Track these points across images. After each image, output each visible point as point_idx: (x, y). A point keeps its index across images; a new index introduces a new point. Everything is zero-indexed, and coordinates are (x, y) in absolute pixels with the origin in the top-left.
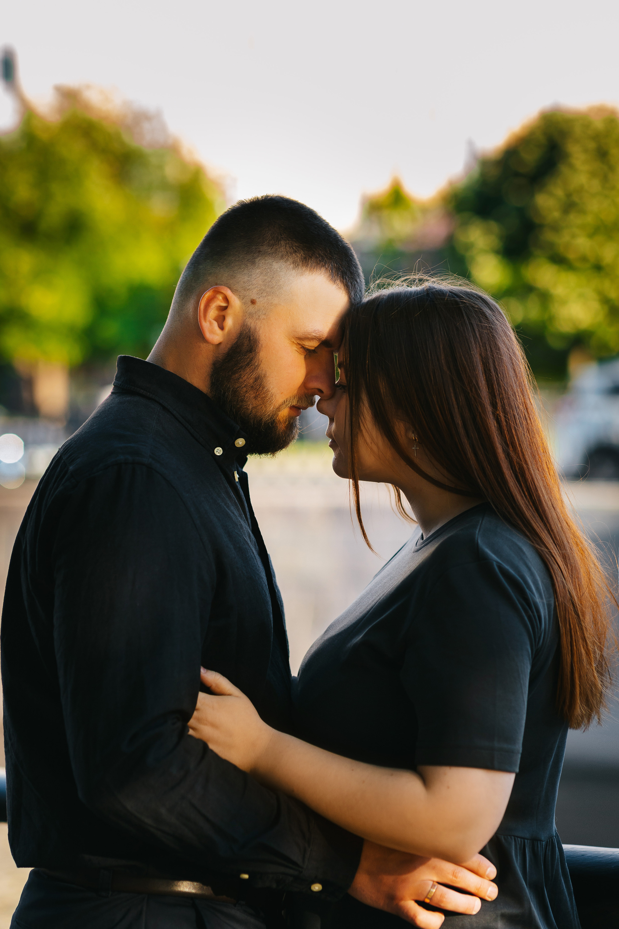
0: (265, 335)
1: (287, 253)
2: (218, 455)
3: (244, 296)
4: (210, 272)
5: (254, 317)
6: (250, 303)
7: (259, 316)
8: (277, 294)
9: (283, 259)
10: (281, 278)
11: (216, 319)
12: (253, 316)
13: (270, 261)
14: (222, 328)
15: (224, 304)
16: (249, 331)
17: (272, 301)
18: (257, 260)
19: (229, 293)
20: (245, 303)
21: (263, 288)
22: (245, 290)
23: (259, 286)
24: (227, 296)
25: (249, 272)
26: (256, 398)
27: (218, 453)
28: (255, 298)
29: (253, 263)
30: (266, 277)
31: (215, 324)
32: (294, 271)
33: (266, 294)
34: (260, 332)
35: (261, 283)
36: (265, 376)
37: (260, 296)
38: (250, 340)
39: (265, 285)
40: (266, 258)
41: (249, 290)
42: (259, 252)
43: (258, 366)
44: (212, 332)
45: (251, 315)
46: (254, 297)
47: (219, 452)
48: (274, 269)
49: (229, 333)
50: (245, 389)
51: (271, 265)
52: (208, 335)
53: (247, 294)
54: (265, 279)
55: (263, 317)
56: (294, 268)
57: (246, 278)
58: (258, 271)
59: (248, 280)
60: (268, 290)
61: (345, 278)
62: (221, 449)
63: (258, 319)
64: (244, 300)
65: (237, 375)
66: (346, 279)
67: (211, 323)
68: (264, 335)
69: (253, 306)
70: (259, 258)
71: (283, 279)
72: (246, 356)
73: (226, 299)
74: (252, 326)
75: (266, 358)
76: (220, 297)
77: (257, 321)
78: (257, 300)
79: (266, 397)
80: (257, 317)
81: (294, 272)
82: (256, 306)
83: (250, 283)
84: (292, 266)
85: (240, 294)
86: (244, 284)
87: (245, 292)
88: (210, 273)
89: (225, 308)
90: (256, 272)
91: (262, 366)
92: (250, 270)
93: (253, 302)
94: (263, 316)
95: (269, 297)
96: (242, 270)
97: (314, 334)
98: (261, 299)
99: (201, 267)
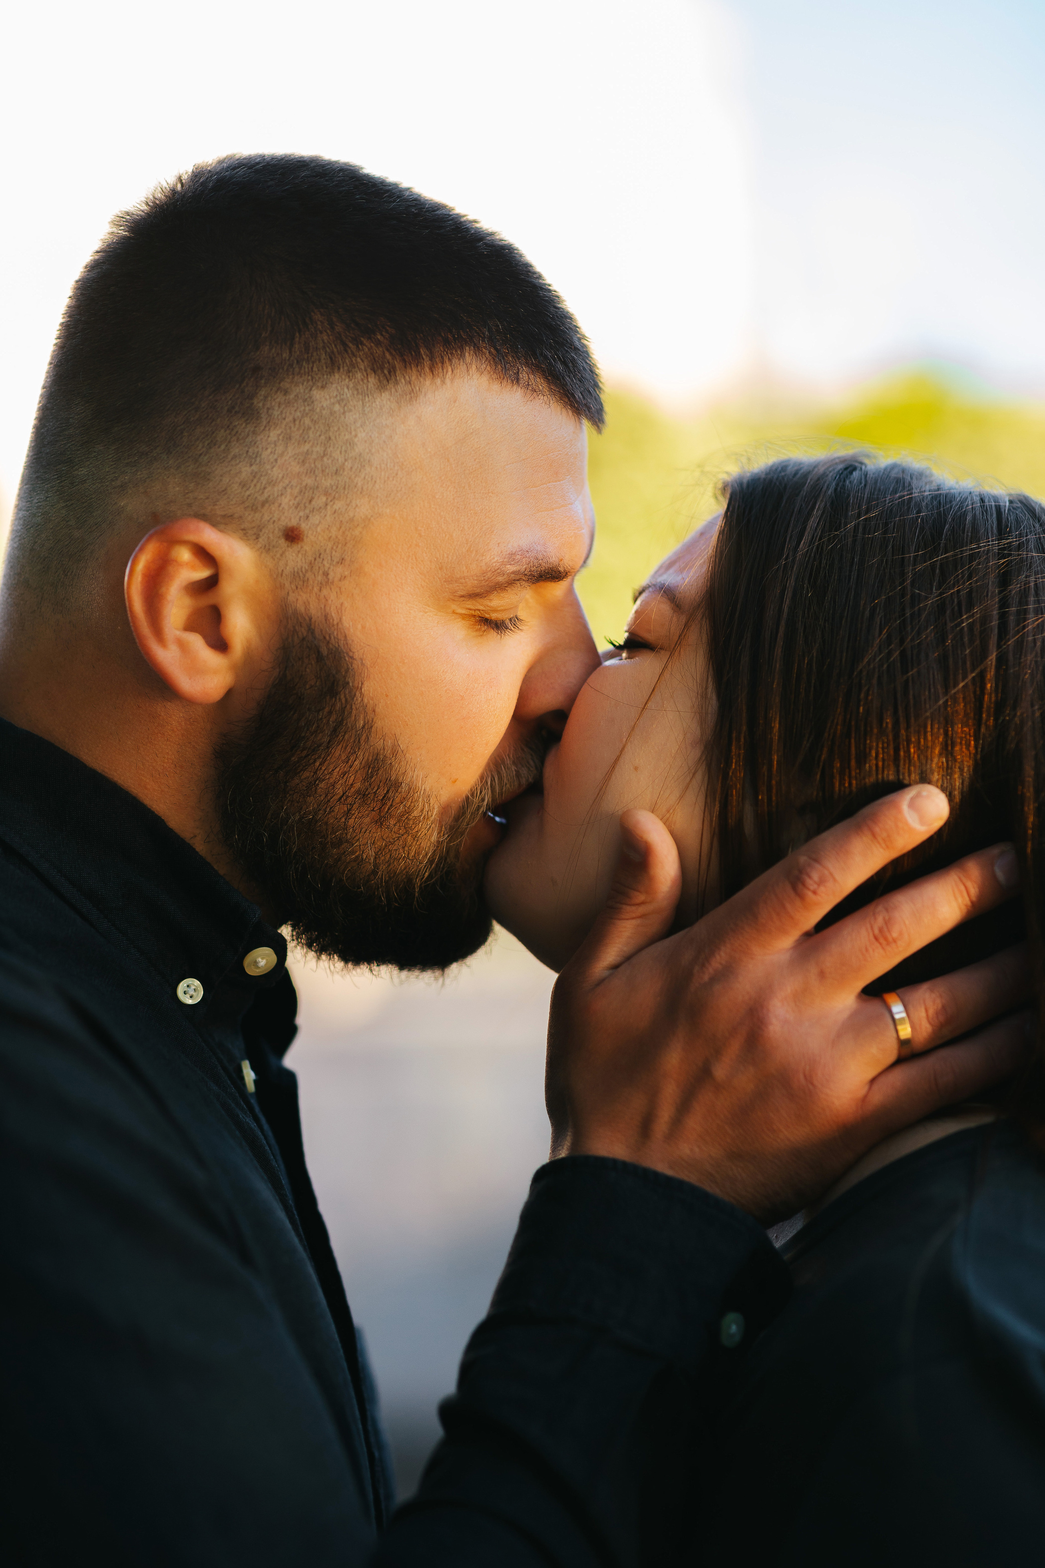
0: (363, 627)
1: (344, 344)
2: (190, 1002)
3: (260, 528)
4: (118, 483)
5: (311, 582)
6: (282, 542)
7: (326, 574)
8: (360, 484)
9: (339, 369)
10: (353, 433)
11: (191, 626)
12: (305, 581)
13: (301, 389)
14: (220, 645)
15: (203, 573)
16: (311, 630)
17: (351, 514)
18: (258, 403)
19: (209, 536)
20: (267, 549)
21: (309, 481)
22: (254, 508)
23: (294, 483)
24: (206, 547)
25: (247, 449)
26: (380, 821)
27: (188, 996)
28: (294, 522)
29: (250, 414)
30: (306, 447)
31: (196, 642)
32: (386, 395)
33: (324, 499)
34: (347, 622)
35: (296, 468)
36: (395, 752)
37: (307, 511)
38: (320, 658)
39: (312, 472)
40: (285, 385)
41: (267, 505)
42: (257, 369)
43: (368, 726)
44: (195, 669)
45: (299, 579)
46: (291, 519)
47: (192, 992)
48: (324, 412)
49: (249, 656)
50: (342, 808)
51: (309, 401)
52: (186, 683)
53: (266, 517)
54: (307, 453)
55: (336, 573)
56: (382, 387)
57: (245, 471)
58: (274, 434)
59: (254, 475)
60: (327, 482)
61: (541, 354)
62: (197, 983)
63: (327, 582)
64: (260, 540)
65: (306, 774)
66: (546, 357)
67: (182, 646)
68: (359, 627)
69: (296, 547)
70: (263, 392)
71: (362, 435)
72: (319, 710)
73: (204, 555)
74: (314, 610)
75: (387, 696)
76: (185, 555)
77: (325, 592)
78: (304, 526)
79: (408, 812)
80: (320, 578)
81: (384, 400)
82: (307, 547)
83: (264, 480)
84: (372, 380)
85: (242, 527)
86: (245, 489)
87: (258, 516)
88: (122, 486)
89: (211, 583)
90: (270, 439)
91: (378, 724)
92: (249, 439)
93: (292, 536)
94: (339, 570)
95: (338, 505)
96: (223, 447)
97: (511, 568)
98: (315, 519)
99: (83, 472)
